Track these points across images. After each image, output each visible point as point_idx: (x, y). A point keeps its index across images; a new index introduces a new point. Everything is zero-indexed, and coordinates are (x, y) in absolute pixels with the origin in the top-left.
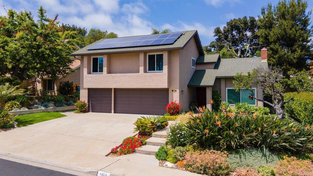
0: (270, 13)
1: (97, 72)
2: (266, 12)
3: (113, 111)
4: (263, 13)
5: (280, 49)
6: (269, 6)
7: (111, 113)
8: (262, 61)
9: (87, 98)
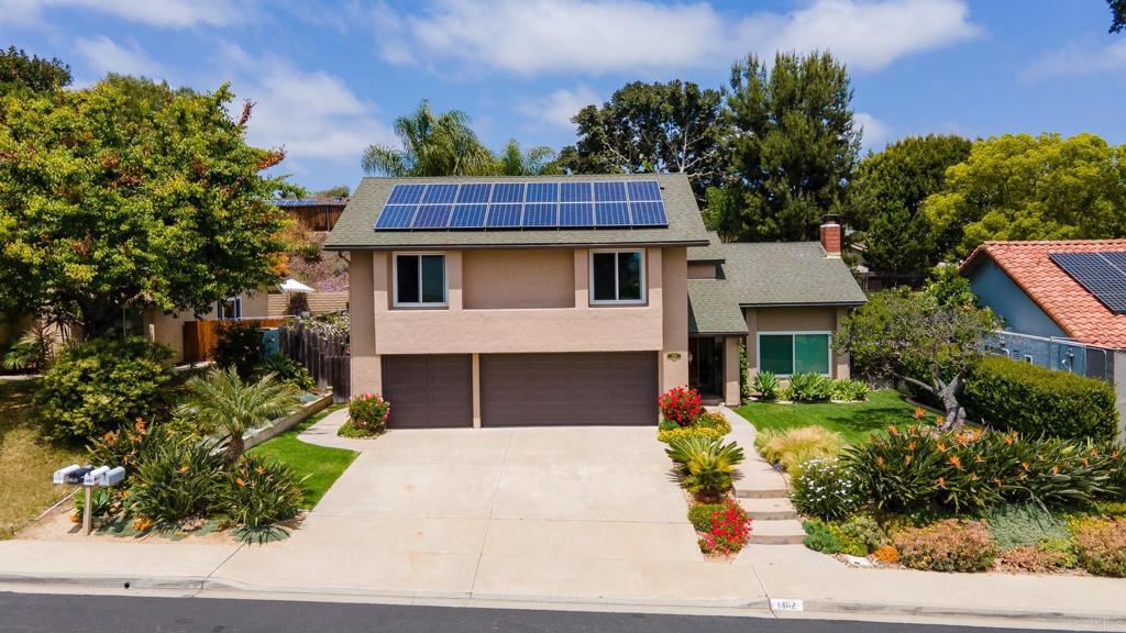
0: (755, 88)
1: (417, 300)
2: (745, 82)
3: (477, 421)
4: (735, 82)
5: (789, 196)
6: (750, 63)
7: (472, 426)
8: (829, 257)
9: (380, 385)
